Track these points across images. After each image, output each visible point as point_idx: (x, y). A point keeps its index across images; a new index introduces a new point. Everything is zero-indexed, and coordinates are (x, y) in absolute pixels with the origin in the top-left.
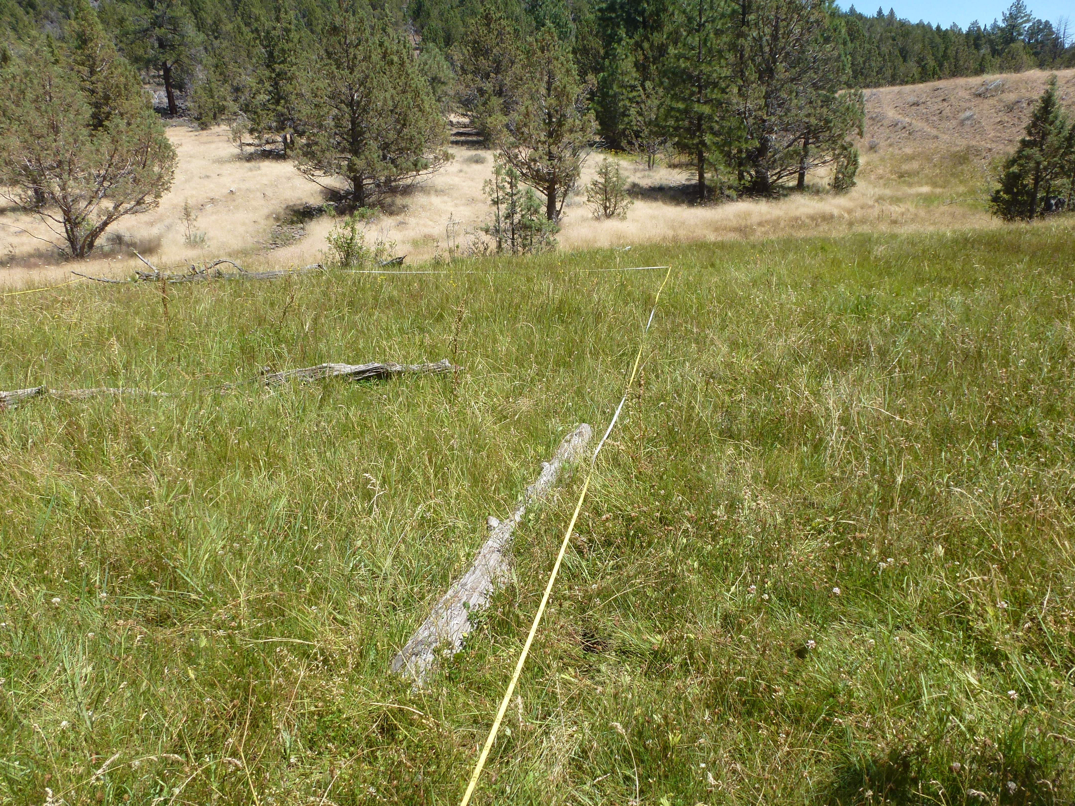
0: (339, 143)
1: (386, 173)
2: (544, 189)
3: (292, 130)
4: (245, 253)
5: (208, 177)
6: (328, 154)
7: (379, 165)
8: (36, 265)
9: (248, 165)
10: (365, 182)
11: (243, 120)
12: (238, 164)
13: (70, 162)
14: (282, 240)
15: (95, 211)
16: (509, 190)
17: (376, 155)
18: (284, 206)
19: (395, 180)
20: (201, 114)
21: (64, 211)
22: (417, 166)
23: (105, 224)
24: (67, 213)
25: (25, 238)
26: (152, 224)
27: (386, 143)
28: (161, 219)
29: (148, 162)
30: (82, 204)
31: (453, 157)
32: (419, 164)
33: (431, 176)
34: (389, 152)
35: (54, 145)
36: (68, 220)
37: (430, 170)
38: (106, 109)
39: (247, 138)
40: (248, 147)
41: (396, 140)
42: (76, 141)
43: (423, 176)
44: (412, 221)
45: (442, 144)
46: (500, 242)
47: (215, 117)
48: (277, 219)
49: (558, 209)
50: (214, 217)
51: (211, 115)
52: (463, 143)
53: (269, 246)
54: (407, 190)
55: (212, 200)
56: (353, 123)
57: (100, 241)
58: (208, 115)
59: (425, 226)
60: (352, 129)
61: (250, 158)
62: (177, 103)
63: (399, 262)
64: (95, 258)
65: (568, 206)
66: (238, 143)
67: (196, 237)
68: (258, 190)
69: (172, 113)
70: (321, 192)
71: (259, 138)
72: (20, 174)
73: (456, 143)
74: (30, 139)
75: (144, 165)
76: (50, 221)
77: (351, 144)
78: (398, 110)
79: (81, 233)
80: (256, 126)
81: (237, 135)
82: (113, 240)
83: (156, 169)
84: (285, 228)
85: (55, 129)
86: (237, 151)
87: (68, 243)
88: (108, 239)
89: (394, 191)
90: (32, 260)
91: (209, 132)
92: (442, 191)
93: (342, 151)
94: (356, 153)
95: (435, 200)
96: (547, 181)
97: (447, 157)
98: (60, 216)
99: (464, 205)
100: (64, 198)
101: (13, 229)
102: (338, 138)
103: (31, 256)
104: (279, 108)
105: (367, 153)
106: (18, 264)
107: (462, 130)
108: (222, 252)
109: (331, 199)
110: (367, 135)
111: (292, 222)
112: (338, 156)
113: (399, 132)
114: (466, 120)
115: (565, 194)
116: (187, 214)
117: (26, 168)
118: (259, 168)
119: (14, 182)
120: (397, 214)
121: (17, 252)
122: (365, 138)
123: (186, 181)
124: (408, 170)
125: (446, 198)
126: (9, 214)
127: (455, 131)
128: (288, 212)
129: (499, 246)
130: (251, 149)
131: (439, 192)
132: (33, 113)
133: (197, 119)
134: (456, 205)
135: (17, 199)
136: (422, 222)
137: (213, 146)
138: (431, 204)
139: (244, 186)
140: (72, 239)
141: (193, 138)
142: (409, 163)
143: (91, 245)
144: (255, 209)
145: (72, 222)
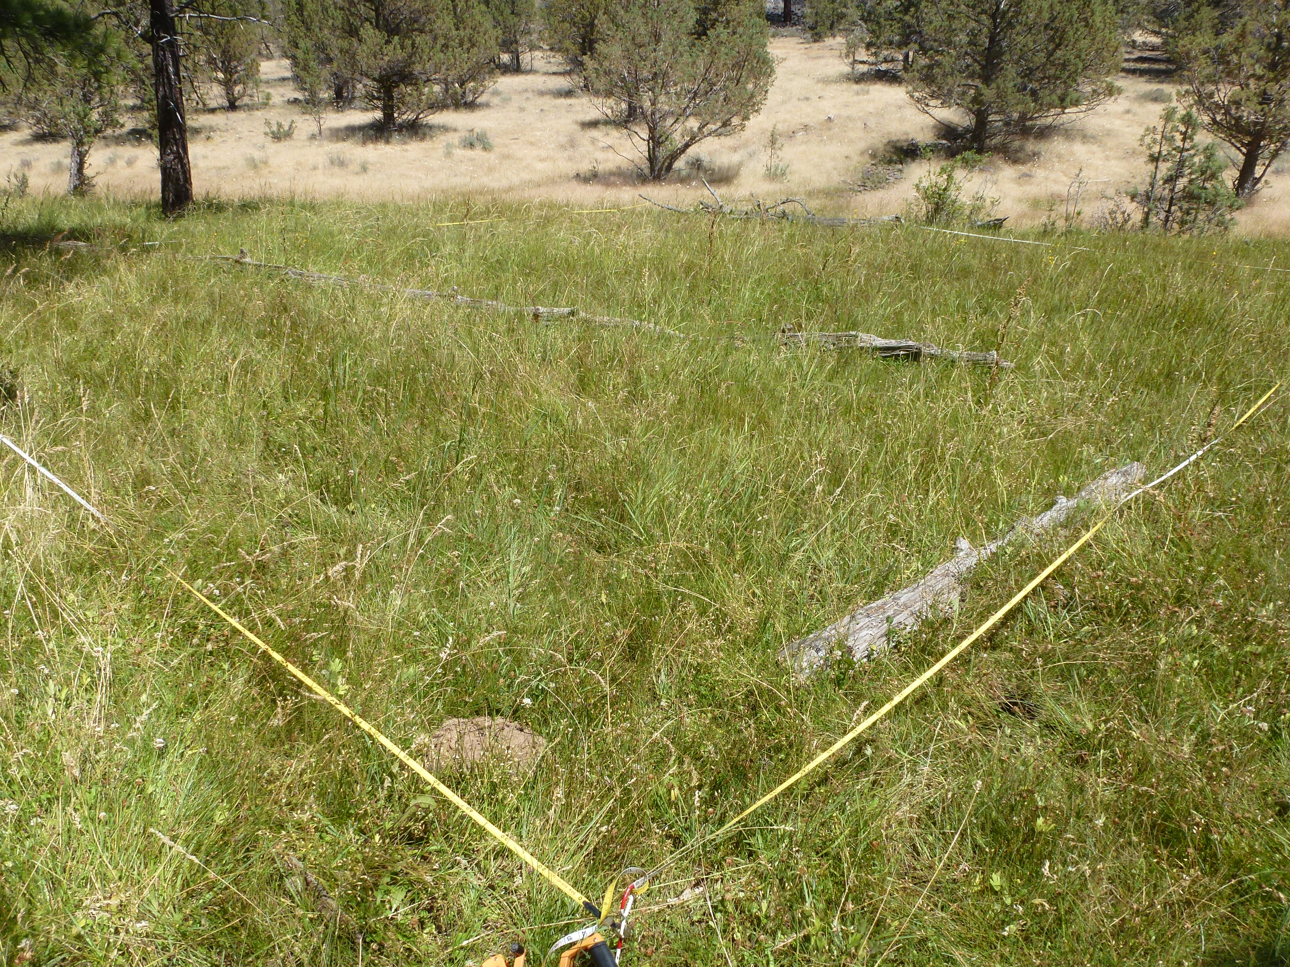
0: (968, 66)
1: (1020, 108)
2: (1243, 145)
3: (917, 47)
4: (827, 193)
5: (807, 99)
6: (950, 80)
7: (1013, 97)
8: (614, 184)
9: (856, 87)
10: (991, 118)
11: (861, 32)
12: (845, 85)
13: (665, 74)
14: (873, 182)
15: (679, 131)
16: (1179, 144)
17: (1012, 84)
18: (885, 141)
19: (1031, 119)
20: (817, 22)
21: (650, 128)
22: (1063, 102)
23: (687, 146)
24: (652, 130)
25: (610, 155)
26: (735, 149)
27: (1028, 69)
28: (745, 145)
29: (742, 79)
30: (670, 121)
31: (1120, 91)
32: (1068, 100)
33: (1082, 115)
34: (1030, 81)
35: (653, 55)
36: (652, 138)
37: (1083, 108)
38: (714, 15)
39: (862, 54)
40: (861, 66)
41: (1044, 65)
42: (674, 52)
43: (1071, 114)
44: (1040, 173)
45: (1108, 73)
46: (1147, 215)
47: (832, 27)
48: (873, 156)
49: (1257, 175)
50: (803, 147)
51: (828, 23)
52: (1142, 73)
53: (856, 188)
54: (1044, 133)
55: (806, 128)
56: (992, 40)
57: (680, 164)
58: (824, 25)
59: (1056, 182)
60: (988, 49)
61: (860, 79)
62: (793, 8)
63: (997, 225)
64: (670, 183)
65: (1277, 172)
66: (851, 60)
67: (777, 169)
68: (860, 118)
69: (785, 21)
70: (934, 127)
71: (875, 54)
72: (616, 86)
73: (1133, 72)
74: (632, 48)
75: (738, 82)
76: (636, 139)
77: (983, 68)
78: (1056, 24)
79: (662, 153)
80: (874, 40)
81: (851, 49)
82: (693, 164)
83: (750, 86)
84: (880, 168)
85: (657, 37)
86: (847, 69)
87: (648, 164)
88: (687, 163)
89: (1026, 132)
90: (612, 178)
91: (821, 44)
92: (1093, 137)
93: (971, 76)
94: (987, 80)
95: (1079, 149)
96: (1249, 133)
97: (1111, 91)
98: (645, 135)
99: (1116, 158)
100: (653, 113)
101: (601, 144)
102: (969, 60)
103: (612, 174)
104: (907, 18)
105: (1000, 81)
106: (599, 182)
107: (1147, 54)
108: (802, 190)
109: (944, 137)
110: (1006, 57)
111: (890, 162)
112: (963, 82)
113: (1050, 54)
114: (1156, 40)
115: (1275, 155)
116: (773, 142)
117: (623, 80)
118: (867, 92)
119: (609, 94)
120: (1023, 163)
121: (601, 168)
122: (1003, 61)
123: (783, 102)
124: (1051, 106)
125: (1094, 148)
126: (601, 127)
127: (1137, 54)
128: (889, 148)
129: (1146, 221)
130: (864, 68)
131: (1086, 137)
132: (640, 20)
133: (812, 28)
134: (1107, 158)
135: (609, 112)
136: (1053, 176)
137: (823, 62)
138: (1072, 153)
139: (845, 113)
140: (652, 159)
141: (803, 51)
142: (1054, 97)
143: (669, 168)
144: (851, 141)
145: (655, 140)
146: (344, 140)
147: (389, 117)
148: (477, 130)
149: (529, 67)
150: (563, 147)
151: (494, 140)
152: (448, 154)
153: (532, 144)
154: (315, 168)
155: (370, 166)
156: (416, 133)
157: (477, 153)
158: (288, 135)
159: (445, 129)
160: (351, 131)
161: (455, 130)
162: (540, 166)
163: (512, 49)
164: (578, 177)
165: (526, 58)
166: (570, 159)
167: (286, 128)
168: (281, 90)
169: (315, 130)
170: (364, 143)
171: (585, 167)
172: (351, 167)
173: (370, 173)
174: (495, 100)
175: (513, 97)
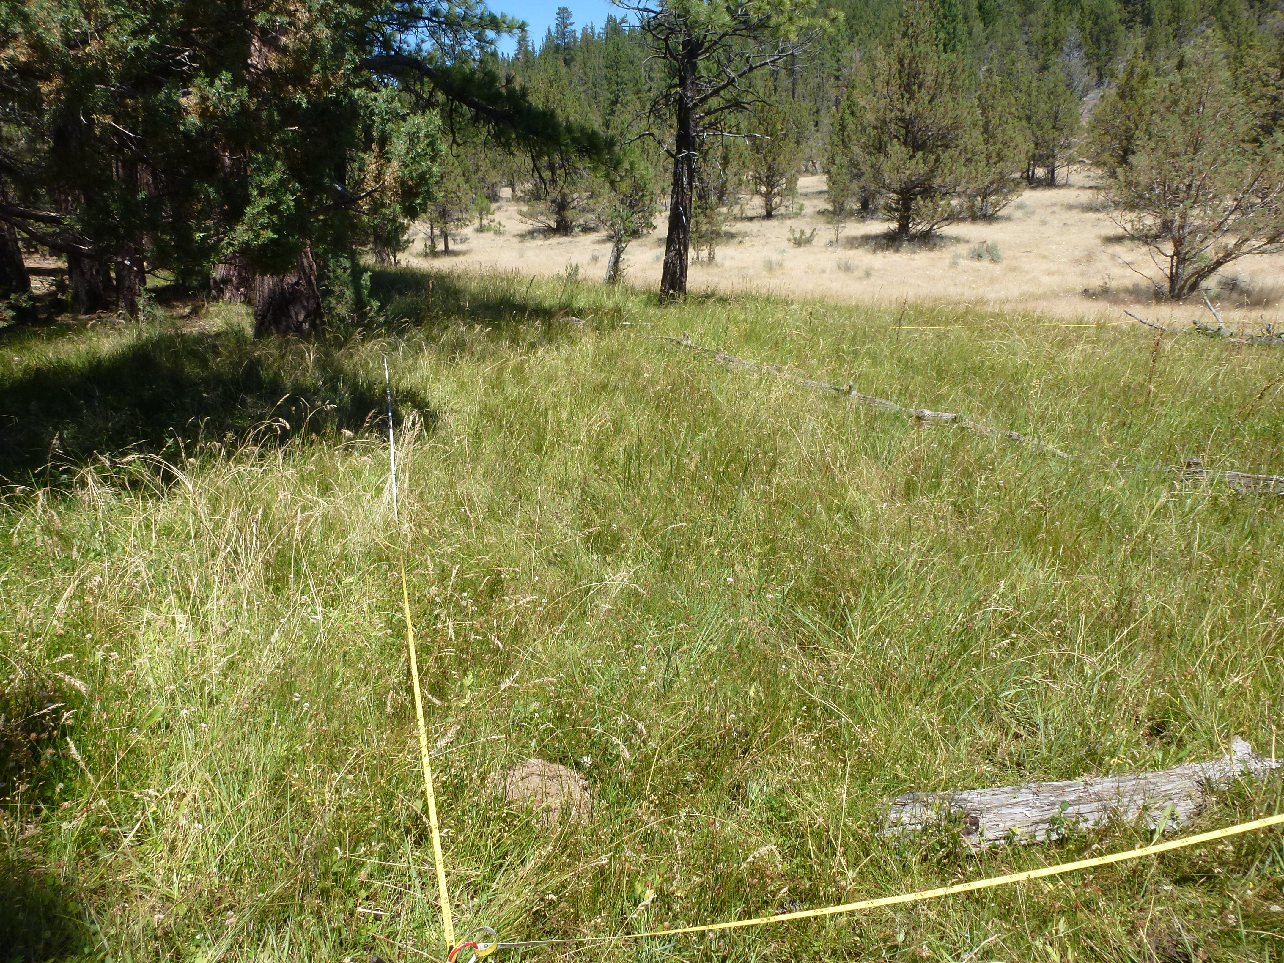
15: (1211, 248)
21: (1176, 244)
24: (1178, 246)
25: (1127, 272)
30: (1201, 237)
36: (1177, 254)
64: (1191, 303)
76: (1158, 255)
79: (1187, 270)
87: (1169, 283)
88: (1219, 282)
90: (1124, 296)
98: (1169, 249)
103: (1127, 291)
106: (1108, 299)
145: (1180, 258)
146: (857, 248)
147: (904, 227)
148: (989, 242)
149: (1064, 181)
150: (1078, 262)
151: (1003, 252)
152: (954, 264)
153: (1044, 257)
154: (823, 272)
155: (874, 273)
156: (926, 244)
157: (985, 265)
158: (809, 241)
159: (957, 240)
160: (866, 239)
161: (967, 241)
162: (1046, 280)
163: (1047, 163)
164: (1087, 293)
165: (1061, 172)
166: (1082, 274)
167: (808, 235)
168: (816, 202)
169: (834, 237)
170: (874, 251)
171: (1095, 283)
172: (856, 273)
173: (872, 279)
174: (1019, 214)
175: (1038, 211)
